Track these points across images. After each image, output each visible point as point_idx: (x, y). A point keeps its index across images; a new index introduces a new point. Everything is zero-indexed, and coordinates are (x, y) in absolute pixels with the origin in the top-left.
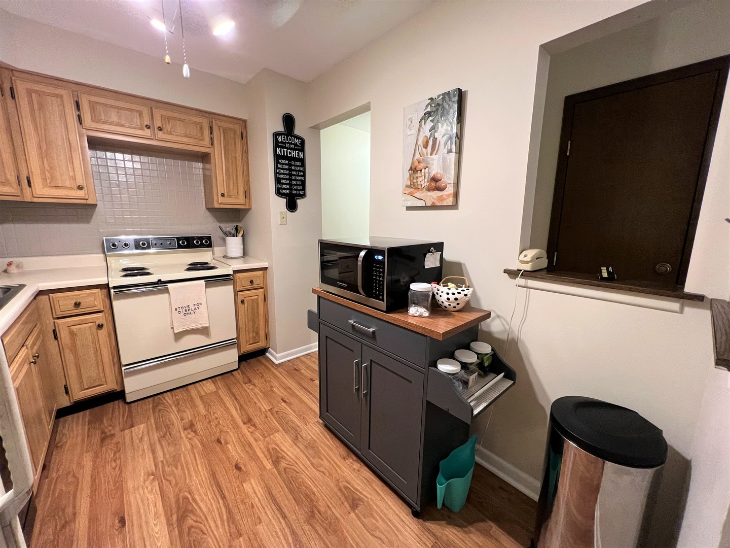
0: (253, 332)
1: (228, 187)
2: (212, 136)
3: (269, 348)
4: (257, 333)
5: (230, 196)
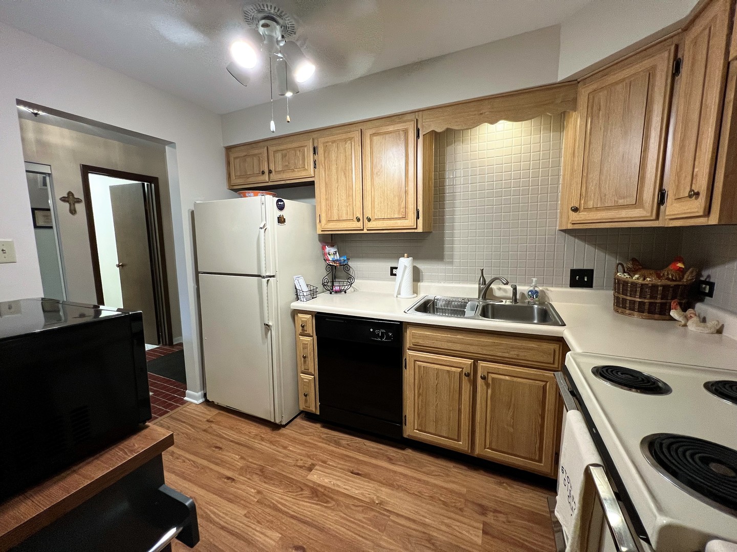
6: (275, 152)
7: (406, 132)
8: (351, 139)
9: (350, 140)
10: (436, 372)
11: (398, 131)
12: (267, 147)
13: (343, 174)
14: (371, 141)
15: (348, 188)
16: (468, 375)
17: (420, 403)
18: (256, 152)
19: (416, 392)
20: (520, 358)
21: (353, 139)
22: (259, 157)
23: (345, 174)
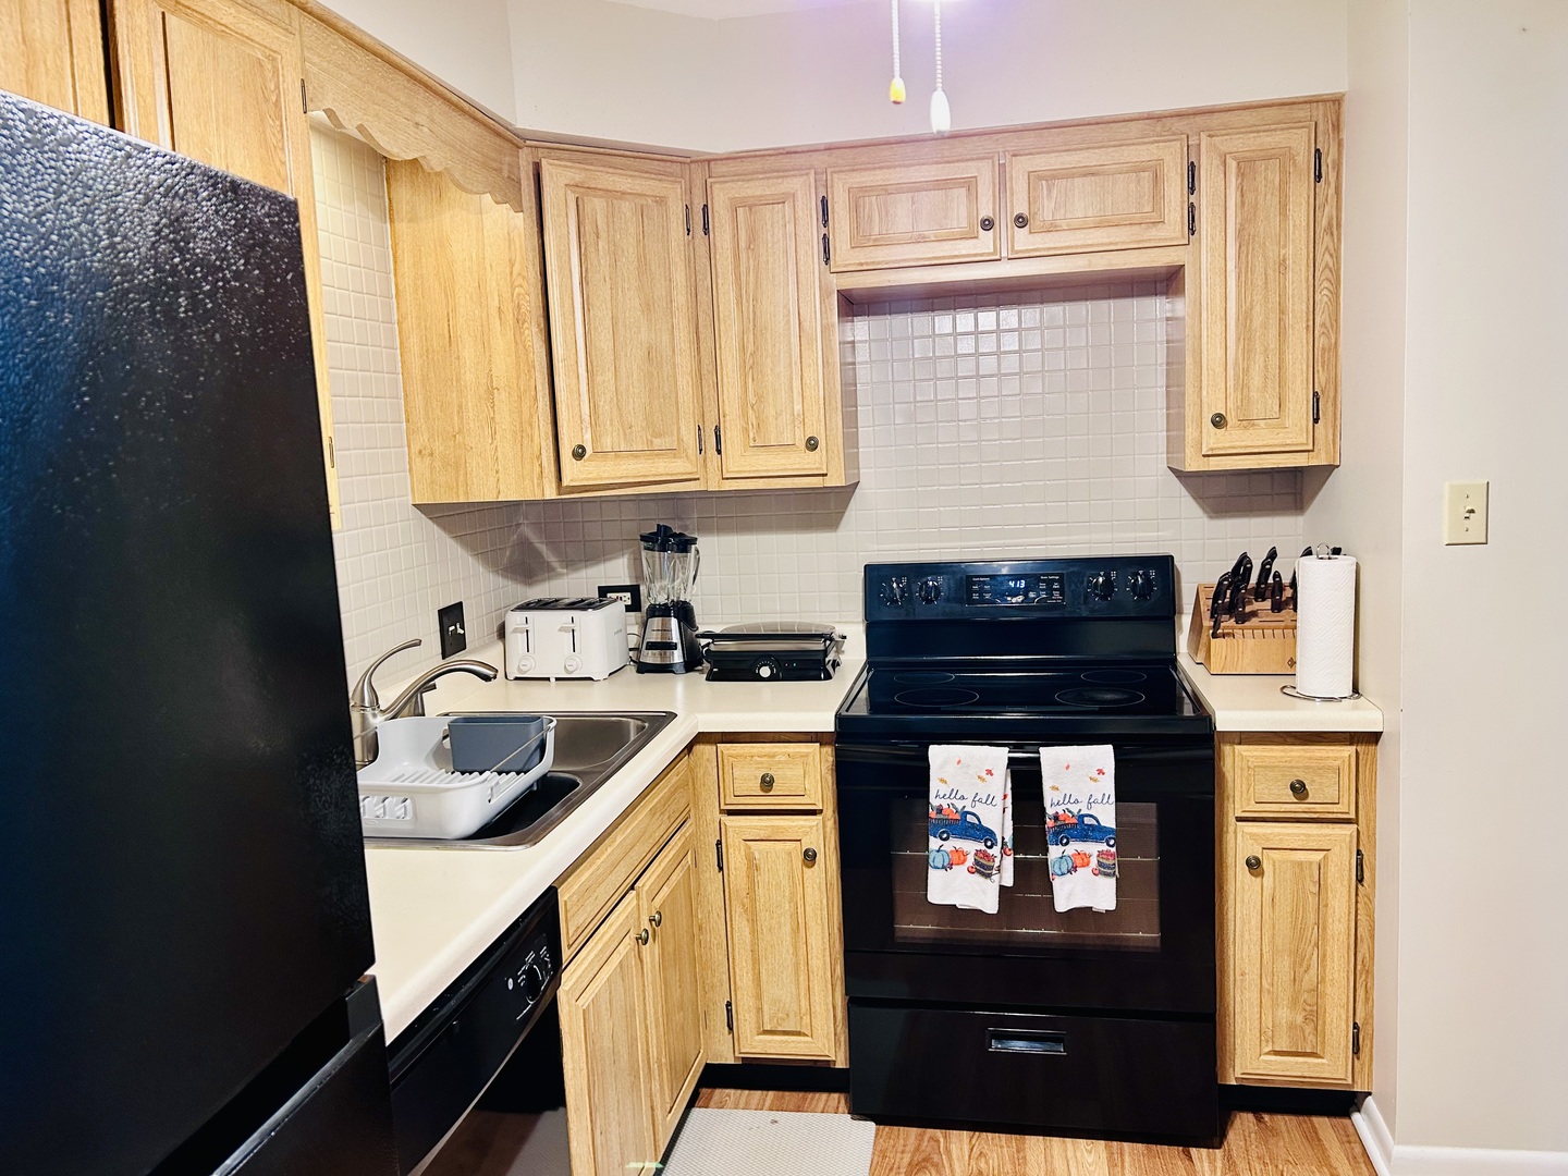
0: (1294, 1002)
1: (1243, 386)
2: (1193, 199)
3: (1370, 1094)
4: (1315, 1016)
5: (1248, 422)
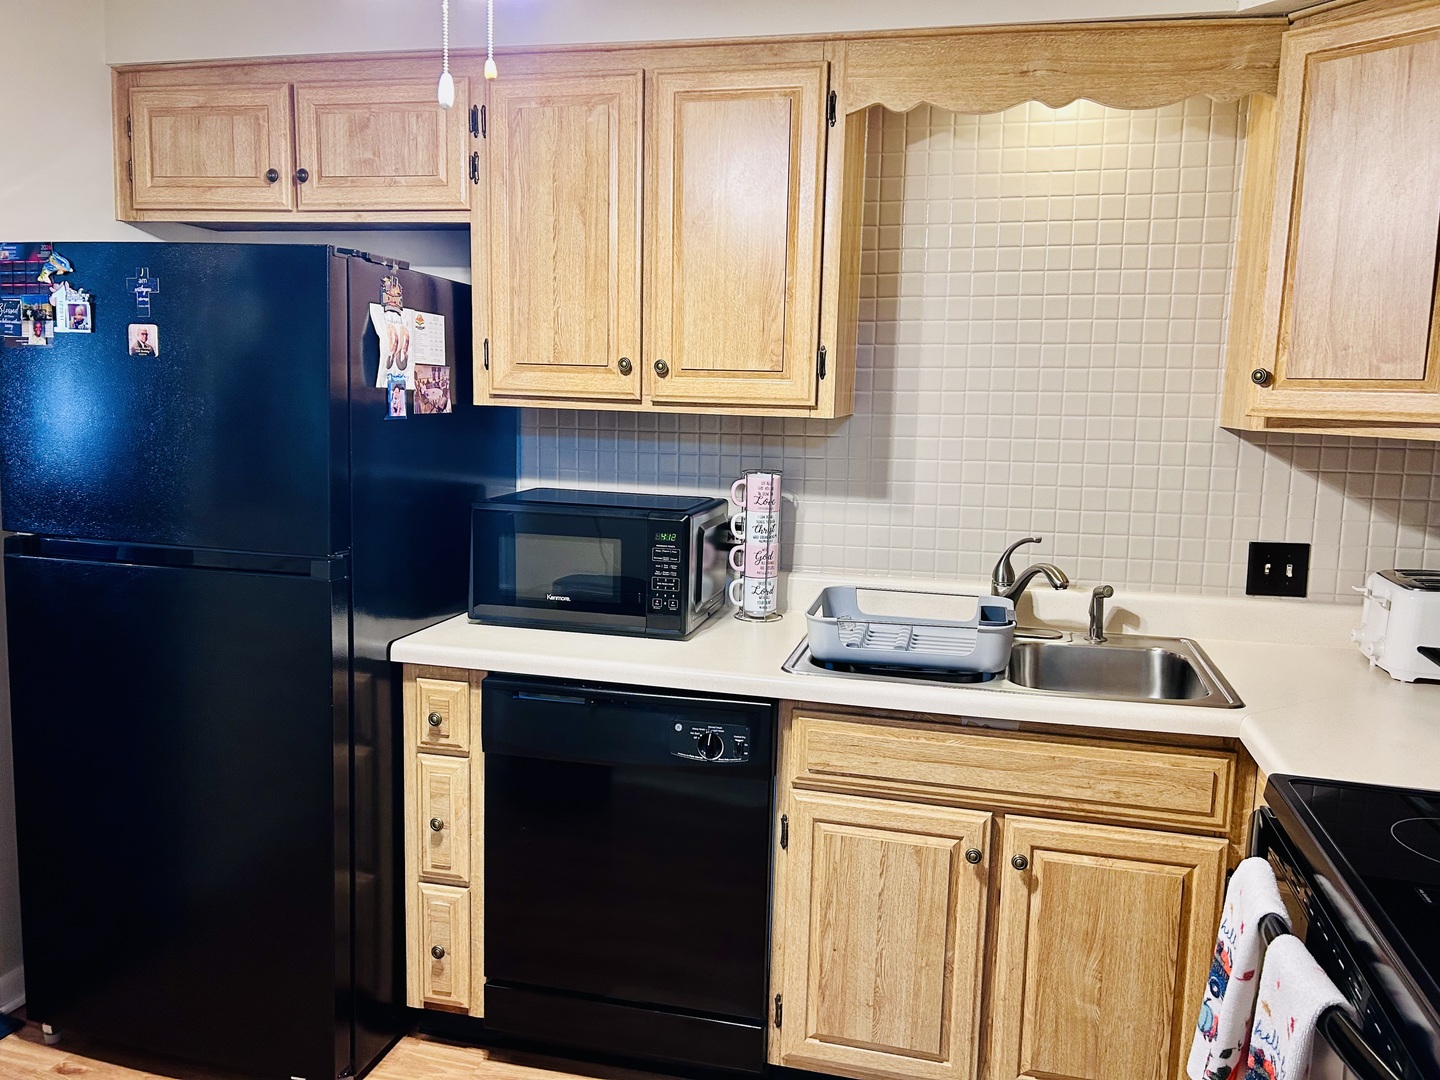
6: (322, 109)
7: (793, 97)
8: (608, 99)
9: (603, 102)
10: (879, 854)
11: (766, 92)
12: (292, 88)
13: (576, 211)
14: (678, 114)
15: (592, 261)
16: (975, 858)
17: (828, 952)
18: (244, 98)
19: (817, 917)
20: (1122, 801)
21: (616, 100)
22: (257, 118)
23: (583, 212)
